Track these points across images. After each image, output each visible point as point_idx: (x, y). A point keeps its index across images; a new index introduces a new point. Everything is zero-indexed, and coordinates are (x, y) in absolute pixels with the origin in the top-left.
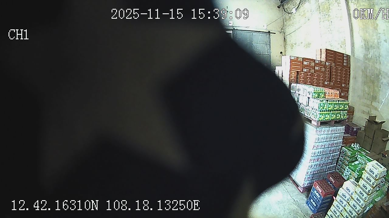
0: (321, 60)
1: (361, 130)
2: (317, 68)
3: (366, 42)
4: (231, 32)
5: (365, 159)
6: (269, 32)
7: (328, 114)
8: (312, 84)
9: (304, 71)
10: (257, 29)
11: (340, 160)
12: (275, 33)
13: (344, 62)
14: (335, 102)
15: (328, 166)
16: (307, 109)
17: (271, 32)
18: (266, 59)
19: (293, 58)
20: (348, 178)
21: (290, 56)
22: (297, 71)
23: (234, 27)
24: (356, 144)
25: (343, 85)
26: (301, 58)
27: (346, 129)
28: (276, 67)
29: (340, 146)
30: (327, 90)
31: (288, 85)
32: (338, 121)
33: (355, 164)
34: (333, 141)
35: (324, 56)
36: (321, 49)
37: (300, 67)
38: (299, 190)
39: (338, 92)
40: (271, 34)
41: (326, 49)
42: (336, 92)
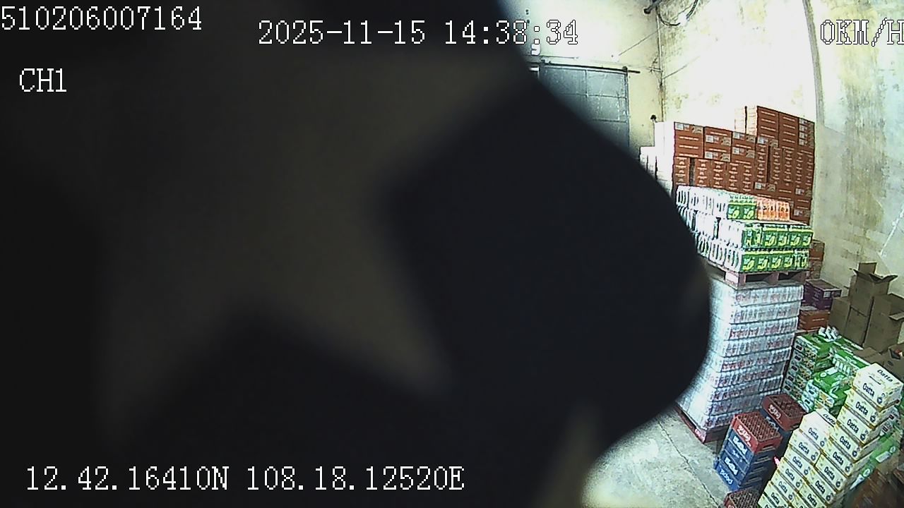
0: (747, 133)
1: (839, 296)
2: (736, 151)
3: (852, 89)
4: (537, 69)
5: (852, 362)
6: (625, 70)
7: (764, 256)
8: (725, 187)
9: (706, 157)
10: (596, 62)
11: (793, 367)
12: (639, 72)
13: (800, 136)
14: (780, 227)
15: (764, 381)
16: (715, 245)
17: (629, 69)
18: (618, 132)
19: (681, 128)
20: (813, 407)
21: (675, 123)
22: (691, 158)
23: (543, 59)
24: (829, 328)
25: (799, 192)
26: (700, 127)
27: (806, 293)
28: (642, 148)
29: (792, 332)
30: (760, 201)
31: (670, 191)
32: (787, 274)
33: (828, 375)
34: (777, 322)
35: (753, 121)
36: (746, 108)
37: (697, 148)
38: (697, 437)
39: (786, 206)
40: (629, 74)
41: (758, 107)
42: (783, 205)
